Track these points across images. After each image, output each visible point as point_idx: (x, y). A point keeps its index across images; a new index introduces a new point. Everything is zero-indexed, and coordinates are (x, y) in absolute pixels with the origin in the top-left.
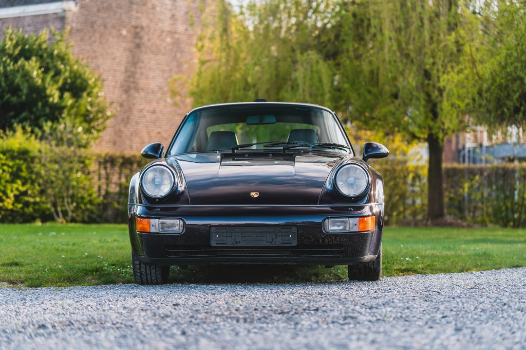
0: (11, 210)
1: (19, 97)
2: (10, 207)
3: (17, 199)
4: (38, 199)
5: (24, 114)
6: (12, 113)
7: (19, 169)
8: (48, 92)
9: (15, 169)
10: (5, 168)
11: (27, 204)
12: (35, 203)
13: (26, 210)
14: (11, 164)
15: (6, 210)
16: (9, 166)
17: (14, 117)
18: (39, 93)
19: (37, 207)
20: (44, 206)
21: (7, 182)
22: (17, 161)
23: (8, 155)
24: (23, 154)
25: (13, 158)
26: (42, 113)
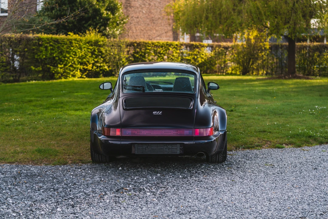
0: (91, 70)
1: (88, 14)
2: (91, 69)
3: (93, 64)
4: (102, 65)
5: (90, 22)
6: (84, 22)
7: (95, 51)
8: (101, 11)
9: (93, 51)
10: (89, 50)
11: (97, 67)
12: (100, 66)
13: (97, 70)
14: (91, 48)
15: (89, 70)
16: (90, 49)
17: (85, 24)
18: (97, 12)
19: (101, 68)
20: (104, 67)
21: (90, 57)
22: (94, 47)
23: (90, 44)
24: (96, 43)
25: (92, 45)
26: (99, 22)
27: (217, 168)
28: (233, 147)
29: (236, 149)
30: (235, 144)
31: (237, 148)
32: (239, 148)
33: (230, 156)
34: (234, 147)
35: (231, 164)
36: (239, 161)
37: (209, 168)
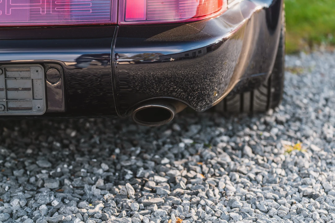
27: (242, 149)
28: (301, 42)
29: (311, 45)
30: (308, 30)
31: (312, 43)
32: (319, 44)
33: (295, 77)
34: (304, 39)
35: (300, 120)
36: (327, 100)
37: (208, 153)
